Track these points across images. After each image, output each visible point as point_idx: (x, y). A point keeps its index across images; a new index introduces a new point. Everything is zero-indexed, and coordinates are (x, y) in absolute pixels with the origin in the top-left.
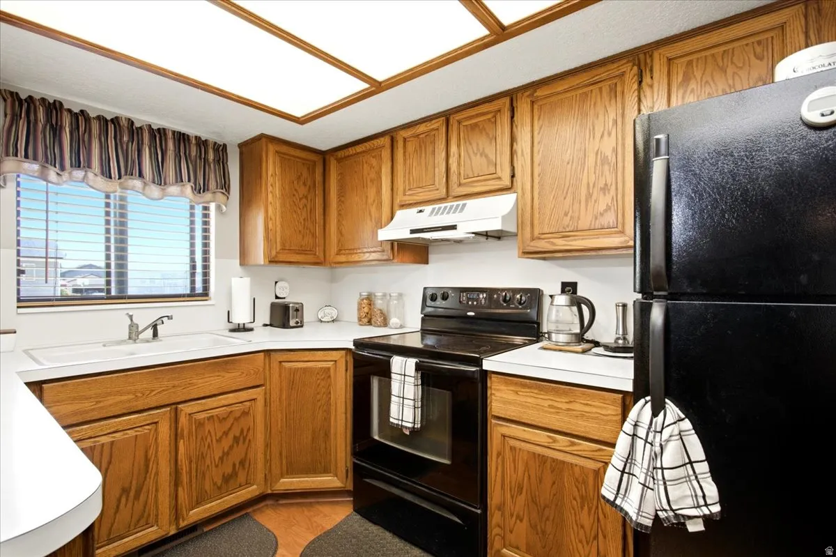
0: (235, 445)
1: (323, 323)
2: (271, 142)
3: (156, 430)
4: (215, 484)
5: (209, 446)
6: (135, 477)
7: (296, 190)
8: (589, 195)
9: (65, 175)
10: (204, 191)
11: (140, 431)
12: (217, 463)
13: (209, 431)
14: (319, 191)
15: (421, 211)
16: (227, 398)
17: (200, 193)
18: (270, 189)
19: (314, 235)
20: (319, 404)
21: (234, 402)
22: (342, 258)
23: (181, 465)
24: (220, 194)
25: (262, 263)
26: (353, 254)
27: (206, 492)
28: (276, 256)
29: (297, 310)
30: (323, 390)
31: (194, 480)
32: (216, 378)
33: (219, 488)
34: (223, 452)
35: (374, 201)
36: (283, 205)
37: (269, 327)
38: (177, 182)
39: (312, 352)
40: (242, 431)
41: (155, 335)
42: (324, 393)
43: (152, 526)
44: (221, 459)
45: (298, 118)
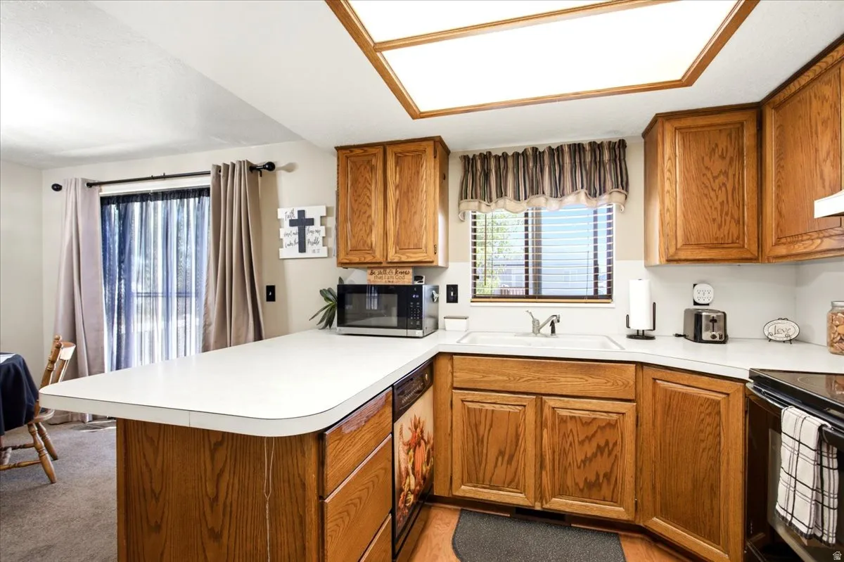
0: (599, 454)
1: (772, 343)
2: (667, 120)
3: (524, 412)
4: (577, 484)
5: (571, 445)
6: (508, 445)
7: (707, 168)
9: (493, 205)
10: (600, 194)
11: (512, 409)
12: (579, 465)
13: (571, 430)
14: (749, 160)
16: (590, 403)
17: (595, 196)
18: (667, 175)
19: (740, 222)
20: (703, 445)
21: (598, 409)
22: (782, 250)
23: (545, 452)
24: (617, 194)
25: (658, 263)
26: (797, 242)
27: (568, 487)
28: (676, 253)
29: (714, 321)
30: (709, 429)
31: (557, 471)
32: (578, 380)
33: (582, 491)
34: (586, 457)
35: (828, 154)
36: (686, 190)
37: (682, 338)
38: (573, 191)
39: (694, 376)
40: (607, 443)
41: (553, 331)
42: (710, 434)
43: (521, 493)
44: (584, 462)
45: (680, 81)
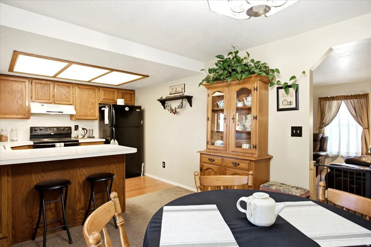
8: (90, 109)
15: (42, 105)
